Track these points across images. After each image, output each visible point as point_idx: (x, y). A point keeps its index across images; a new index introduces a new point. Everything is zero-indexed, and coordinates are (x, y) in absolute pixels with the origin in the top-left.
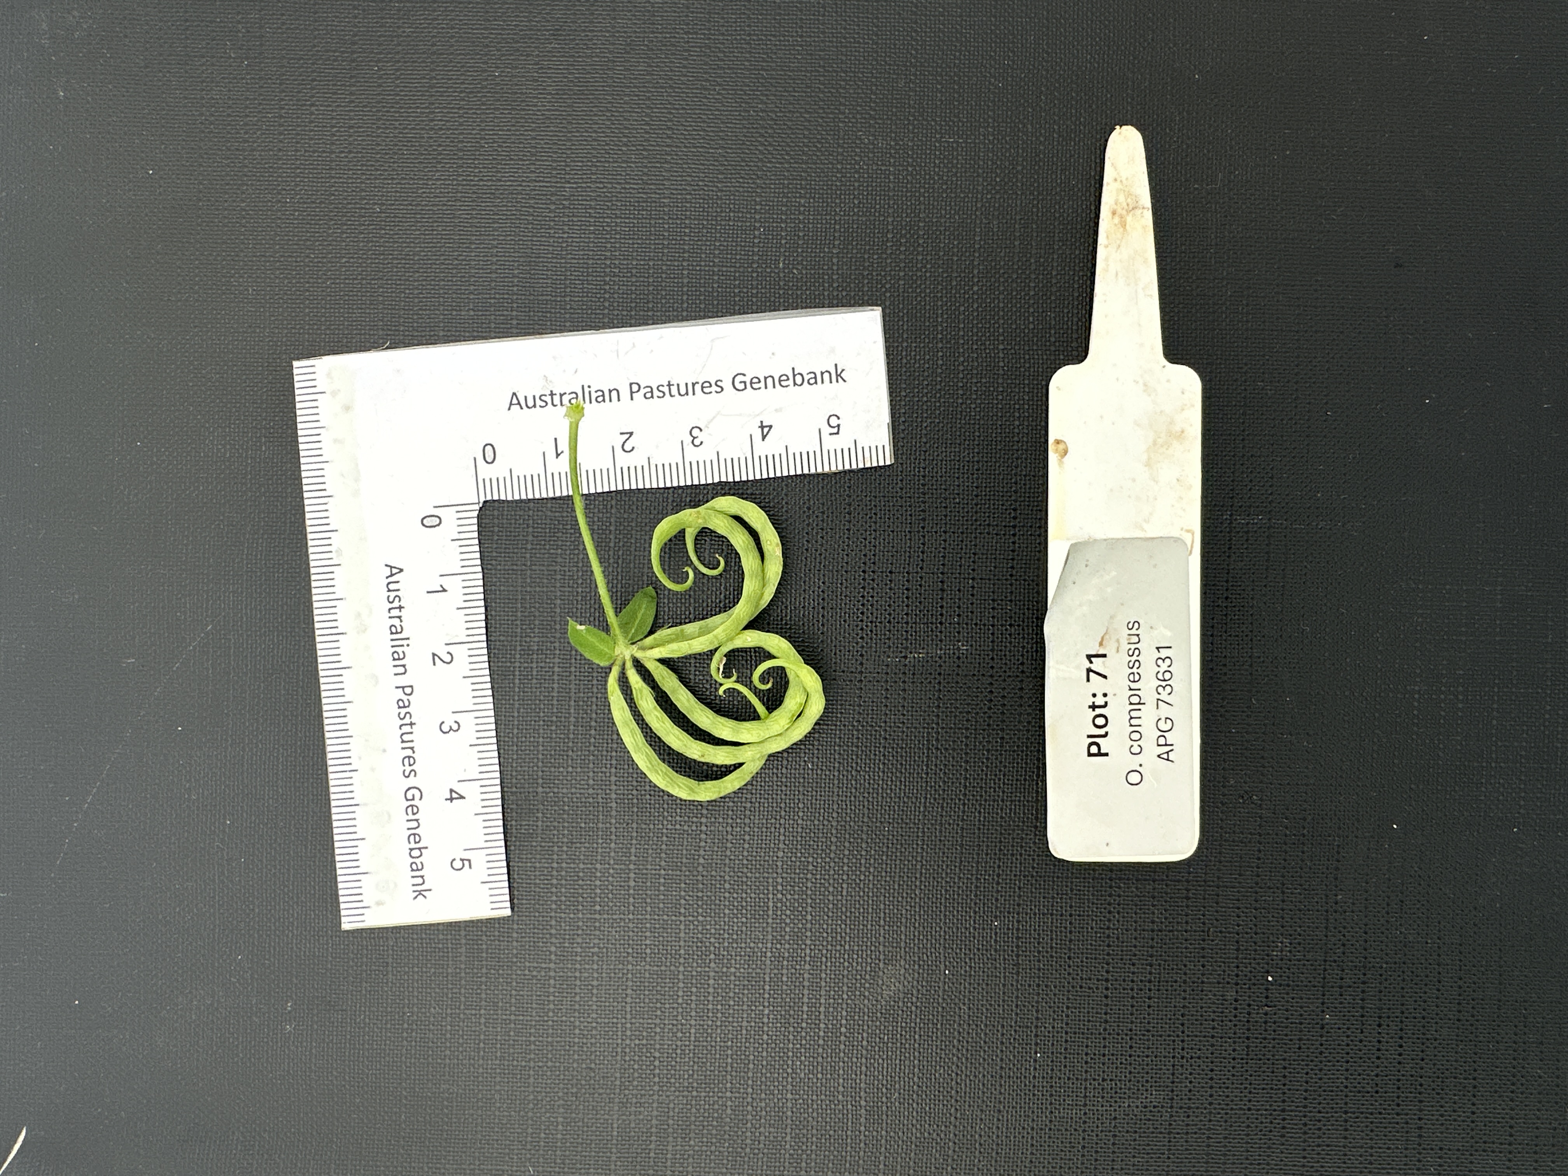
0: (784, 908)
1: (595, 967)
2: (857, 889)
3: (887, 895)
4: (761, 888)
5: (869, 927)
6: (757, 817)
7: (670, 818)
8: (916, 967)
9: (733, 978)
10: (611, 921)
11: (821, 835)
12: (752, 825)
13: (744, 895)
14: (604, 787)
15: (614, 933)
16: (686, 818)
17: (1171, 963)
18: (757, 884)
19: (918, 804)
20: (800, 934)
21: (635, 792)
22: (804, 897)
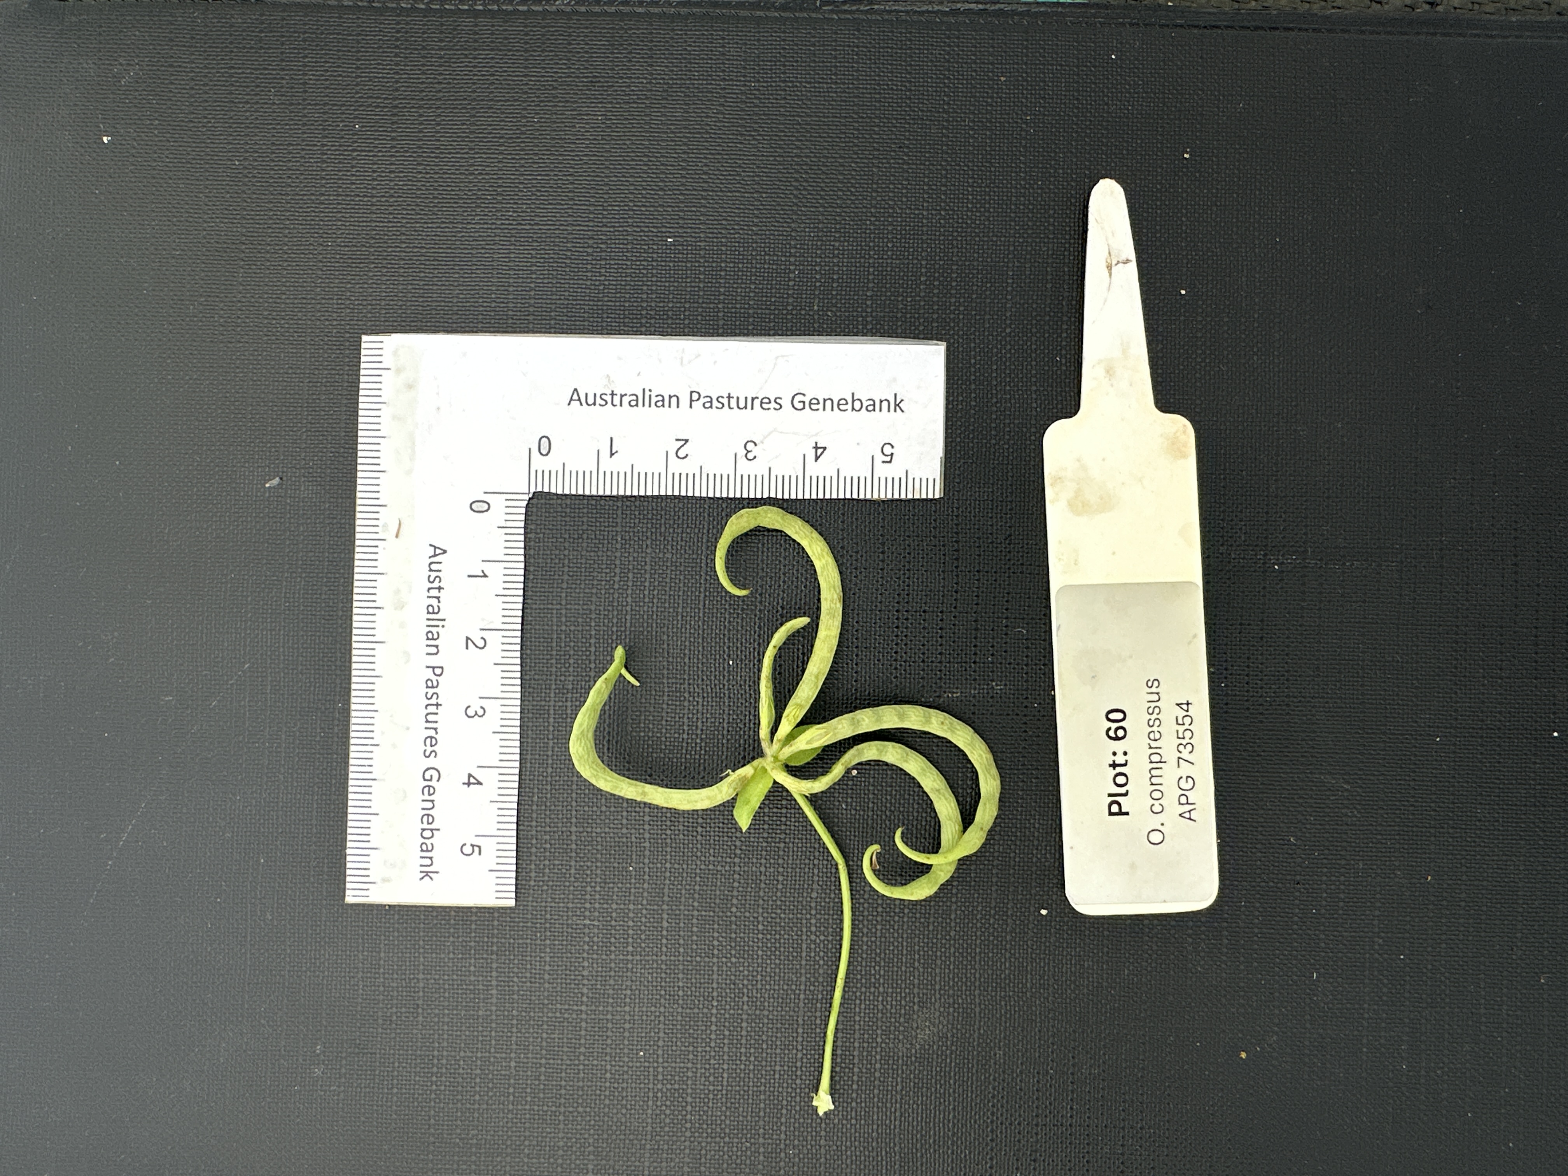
15: (646, 975)
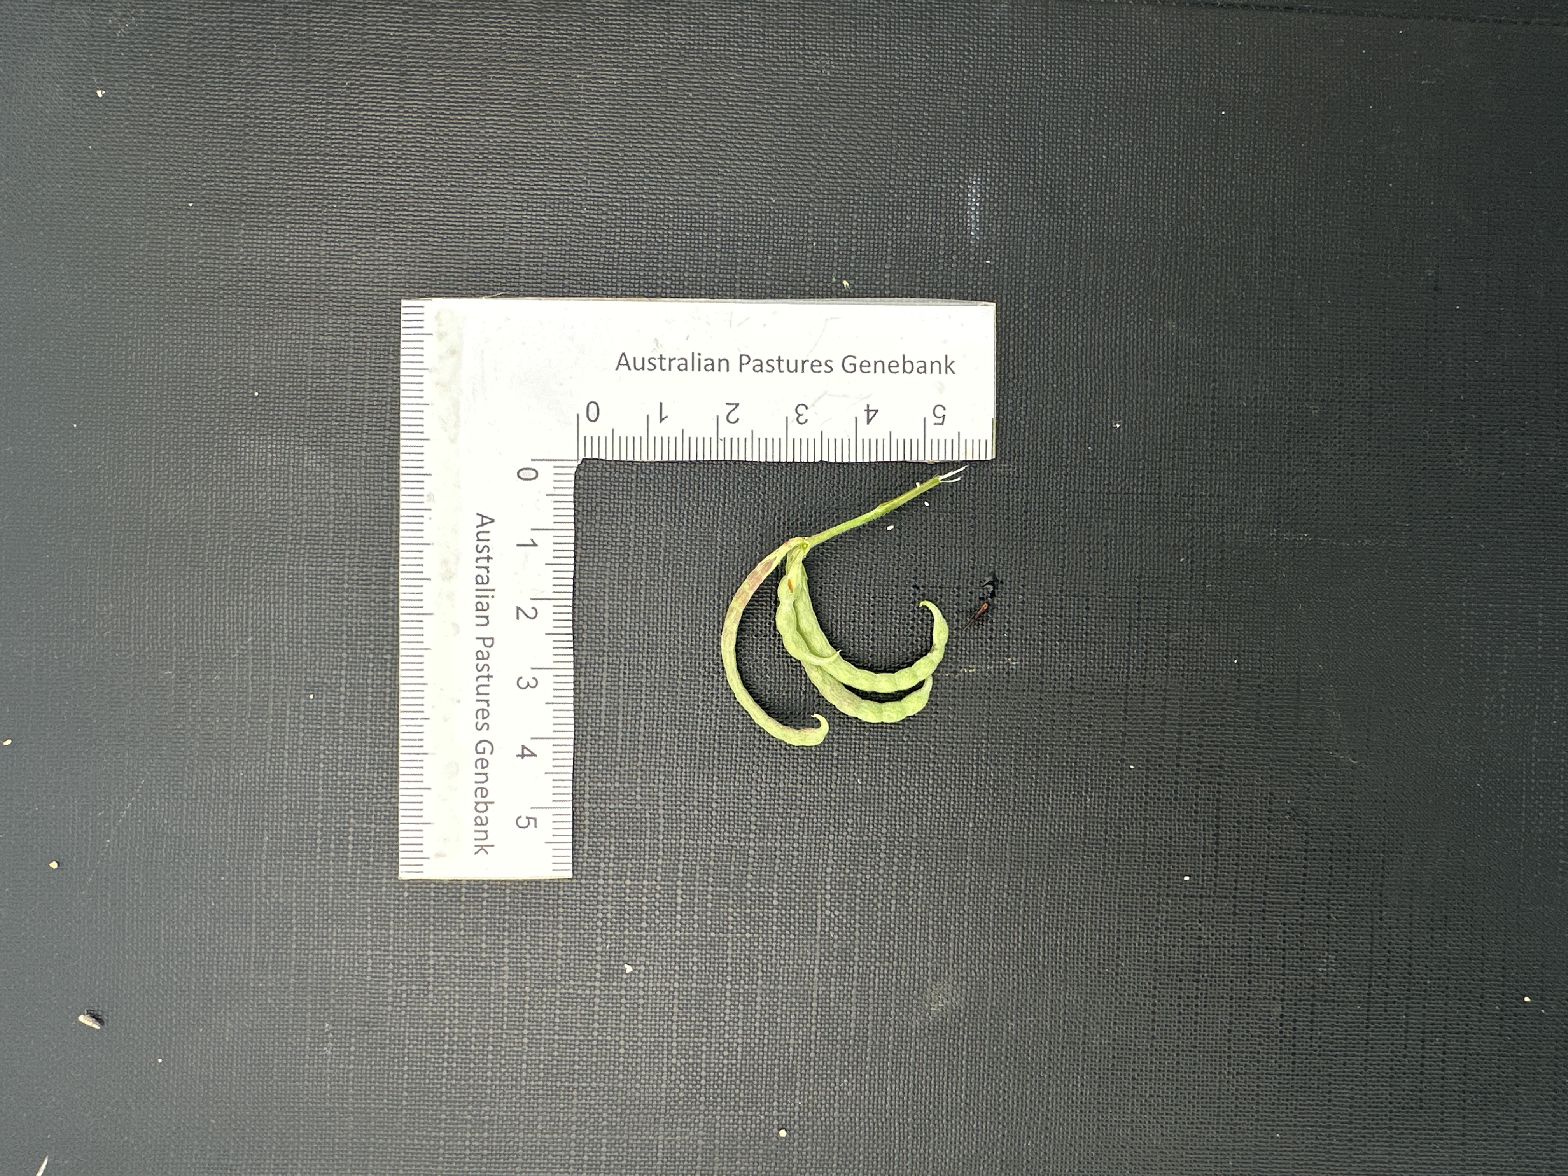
0: (832, 924)
1: (641, 984)
2: (906, 905)
3: (936, 911)
4: (810, 904)
5: (918, 943)
6: (806, 833)
7: (718, 834)
8: (964, 983)
9: (780, 995)
10: (657, 938)
11: (870, 851)
12: (800, 841)
13: (792, 912)
14: (651, 802)
16: (735, 834)
17: (1217, 979)
18: (806, 900)
19: (967, 820)
20: (848, 951)
21: (683, 808)
22: (853, 913)
